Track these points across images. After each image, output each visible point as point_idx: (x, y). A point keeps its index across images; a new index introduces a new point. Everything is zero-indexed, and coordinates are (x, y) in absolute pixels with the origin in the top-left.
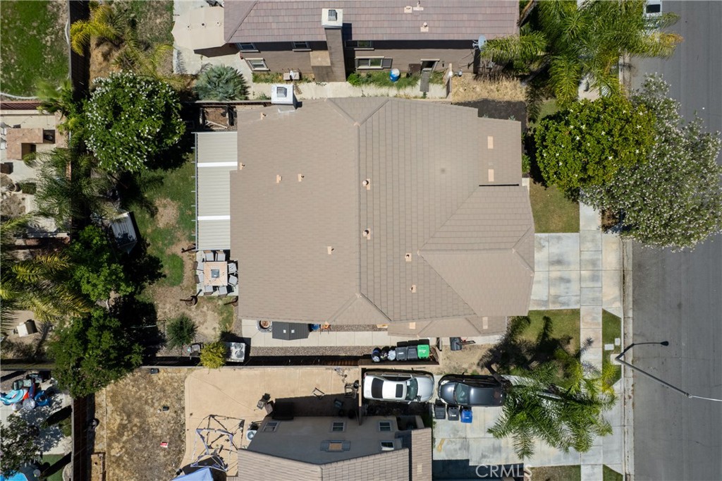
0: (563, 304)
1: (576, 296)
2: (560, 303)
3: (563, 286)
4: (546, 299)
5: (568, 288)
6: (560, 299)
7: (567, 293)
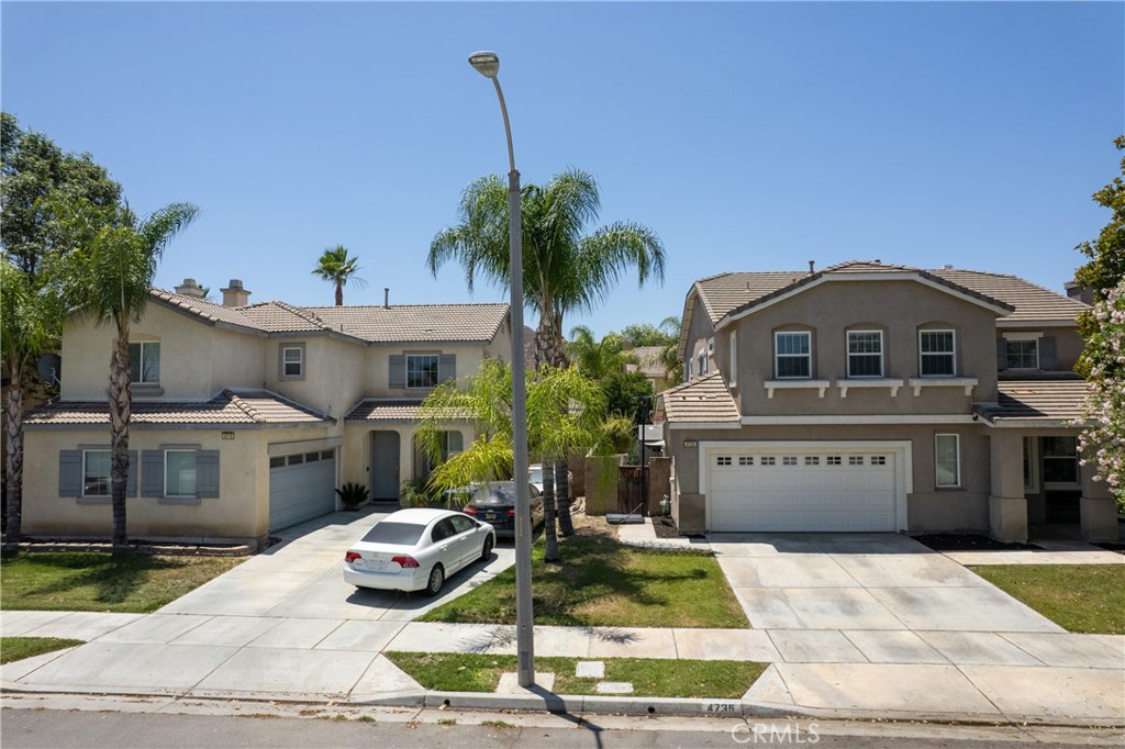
0: (760, 604)
1: (802, 624)
2: (761, 600)
4: (766, 582)
5: (823, 612)
6: (777, 602)
7: (805, 610)
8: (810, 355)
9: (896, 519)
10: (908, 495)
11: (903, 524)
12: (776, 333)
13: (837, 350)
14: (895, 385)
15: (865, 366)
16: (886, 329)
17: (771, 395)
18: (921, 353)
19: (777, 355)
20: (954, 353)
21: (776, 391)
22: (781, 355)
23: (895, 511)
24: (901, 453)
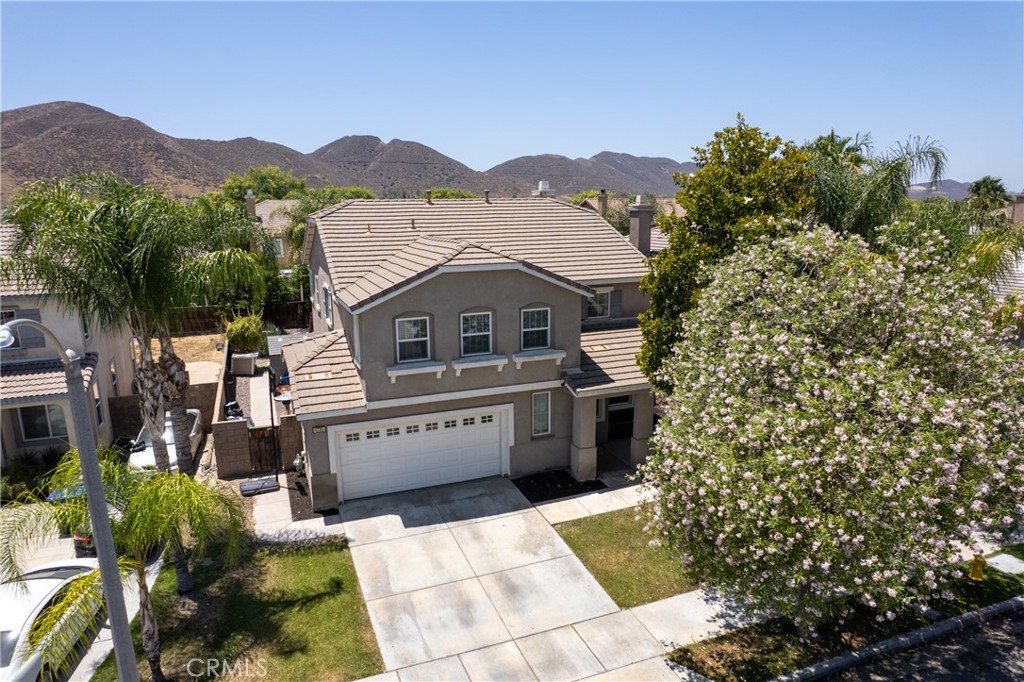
0: (391, 627)
1: (427, 651)
2: (392, 619)
3: (448, 614)
4: (396, 587)
5: (444, 626)
6: (406, 619)
7: (429, 627)
8: (428, 338)
9: (501, 463)
10: (511, 447)
11: (506, 469)
12: (397, 320)
13: (451, 334)
14: (501, 363)
15: (477, 347)
16: (494, 312)
17: (393, 381)
18: (523, 330)
19: (398, 341)
20: (549, 328)
21: (398, 378)
22: (402, 341)
23: (501, 458)
24: (505, 414)
